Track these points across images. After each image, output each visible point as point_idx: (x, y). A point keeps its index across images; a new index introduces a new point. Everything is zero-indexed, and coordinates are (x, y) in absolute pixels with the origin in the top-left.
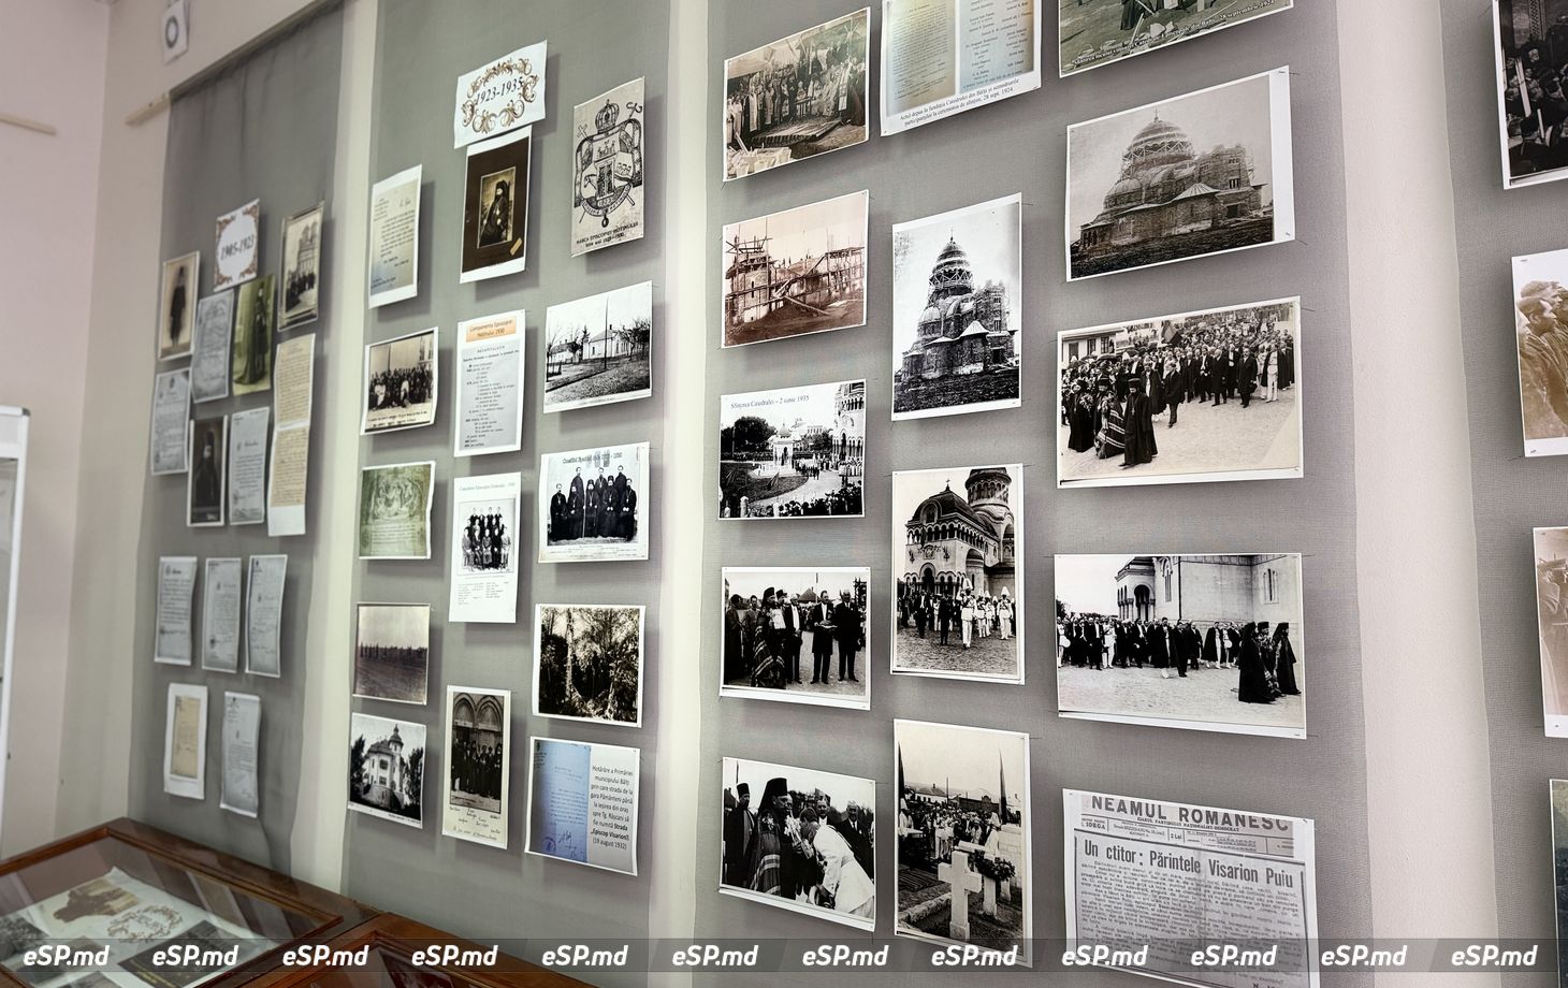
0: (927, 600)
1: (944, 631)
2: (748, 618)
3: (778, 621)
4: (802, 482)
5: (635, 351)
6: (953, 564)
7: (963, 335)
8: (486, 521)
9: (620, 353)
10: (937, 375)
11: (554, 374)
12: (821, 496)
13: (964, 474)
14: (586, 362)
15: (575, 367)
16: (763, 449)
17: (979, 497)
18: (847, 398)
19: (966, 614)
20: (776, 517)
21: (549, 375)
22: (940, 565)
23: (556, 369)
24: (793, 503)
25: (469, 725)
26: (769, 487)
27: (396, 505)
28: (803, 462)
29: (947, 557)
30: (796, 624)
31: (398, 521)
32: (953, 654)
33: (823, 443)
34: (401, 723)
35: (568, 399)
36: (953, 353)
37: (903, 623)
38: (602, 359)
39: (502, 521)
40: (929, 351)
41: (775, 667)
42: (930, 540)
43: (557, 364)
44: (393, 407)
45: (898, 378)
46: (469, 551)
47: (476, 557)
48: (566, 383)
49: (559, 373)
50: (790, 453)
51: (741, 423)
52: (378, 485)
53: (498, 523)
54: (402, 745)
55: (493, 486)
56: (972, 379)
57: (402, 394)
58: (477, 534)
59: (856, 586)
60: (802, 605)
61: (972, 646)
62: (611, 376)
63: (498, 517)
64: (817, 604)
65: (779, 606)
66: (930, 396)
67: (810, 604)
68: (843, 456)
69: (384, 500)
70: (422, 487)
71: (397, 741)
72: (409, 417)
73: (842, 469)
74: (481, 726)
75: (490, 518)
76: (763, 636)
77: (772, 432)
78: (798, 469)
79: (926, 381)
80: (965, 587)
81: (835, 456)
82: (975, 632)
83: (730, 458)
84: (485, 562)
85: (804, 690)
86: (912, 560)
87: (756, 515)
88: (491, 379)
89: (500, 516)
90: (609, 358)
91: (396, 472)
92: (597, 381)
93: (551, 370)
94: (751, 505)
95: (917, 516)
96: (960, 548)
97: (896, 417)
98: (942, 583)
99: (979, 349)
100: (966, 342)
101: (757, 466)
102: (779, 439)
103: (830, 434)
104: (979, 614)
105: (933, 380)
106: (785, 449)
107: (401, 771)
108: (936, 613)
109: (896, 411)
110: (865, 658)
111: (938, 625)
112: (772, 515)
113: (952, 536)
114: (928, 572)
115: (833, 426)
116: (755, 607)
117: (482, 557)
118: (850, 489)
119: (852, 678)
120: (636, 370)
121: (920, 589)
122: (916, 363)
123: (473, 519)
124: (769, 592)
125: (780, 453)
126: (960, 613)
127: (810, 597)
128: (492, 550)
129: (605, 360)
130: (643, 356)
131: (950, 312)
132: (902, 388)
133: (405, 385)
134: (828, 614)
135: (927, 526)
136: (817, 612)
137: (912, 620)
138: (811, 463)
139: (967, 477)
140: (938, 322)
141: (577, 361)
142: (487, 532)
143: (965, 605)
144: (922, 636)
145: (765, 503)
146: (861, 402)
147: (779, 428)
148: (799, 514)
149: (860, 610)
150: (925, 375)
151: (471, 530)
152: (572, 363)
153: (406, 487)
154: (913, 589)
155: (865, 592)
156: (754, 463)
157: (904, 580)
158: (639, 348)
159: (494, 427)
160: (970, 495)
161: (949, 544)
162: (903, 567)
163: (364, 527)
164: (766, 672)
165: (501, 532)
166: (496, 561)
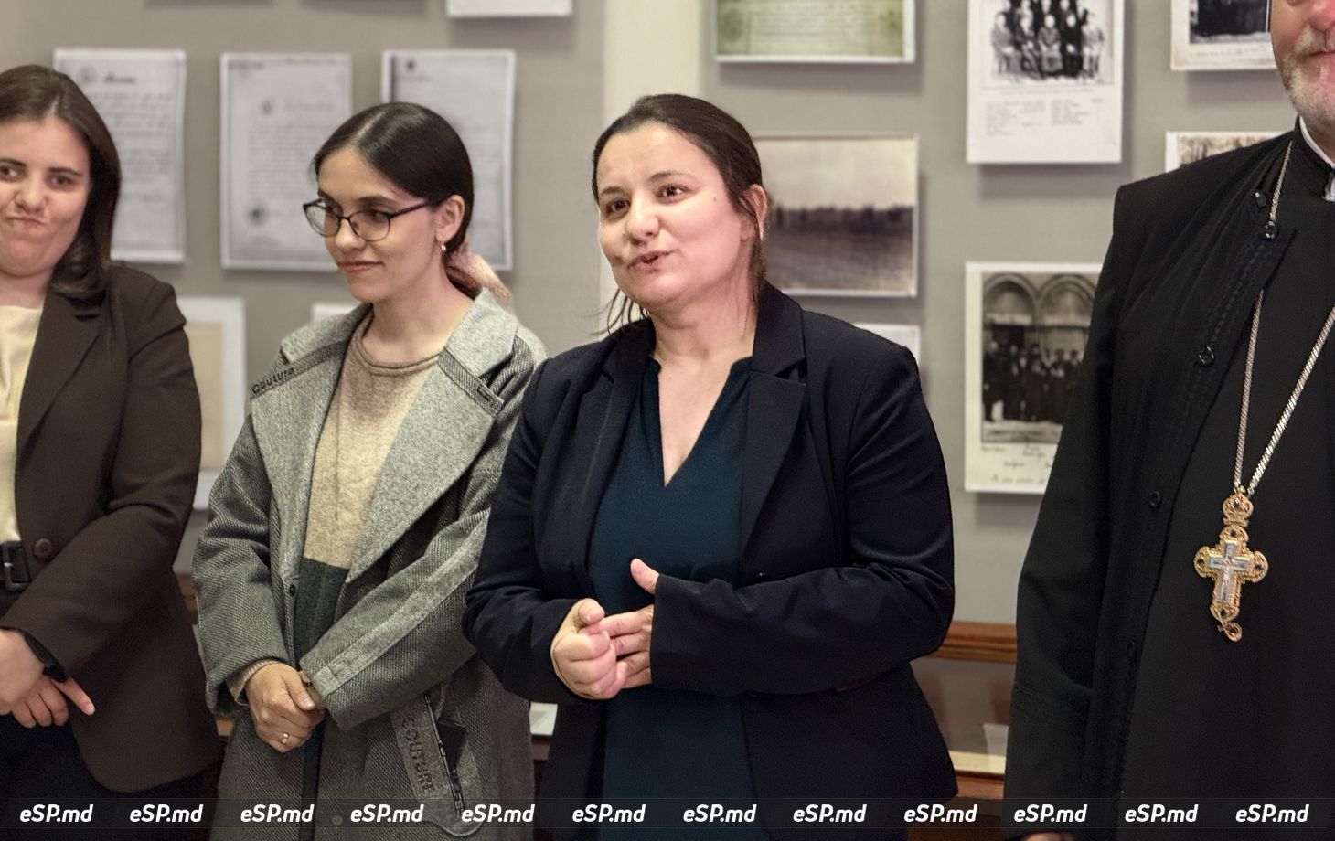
8: (1047, 4)
25: (1024, 320)
46: (1009, 50)
47: (1024, 59)
53: (1073, 8)
58: (1026, 23)
74: (1050, 320)
84: (1046, 67)
123: (1016, 1)
128: (1063, 50)
151: (1012, 18)
163: (729, 6)
165: (1082, 21)
166: (1073, 67)
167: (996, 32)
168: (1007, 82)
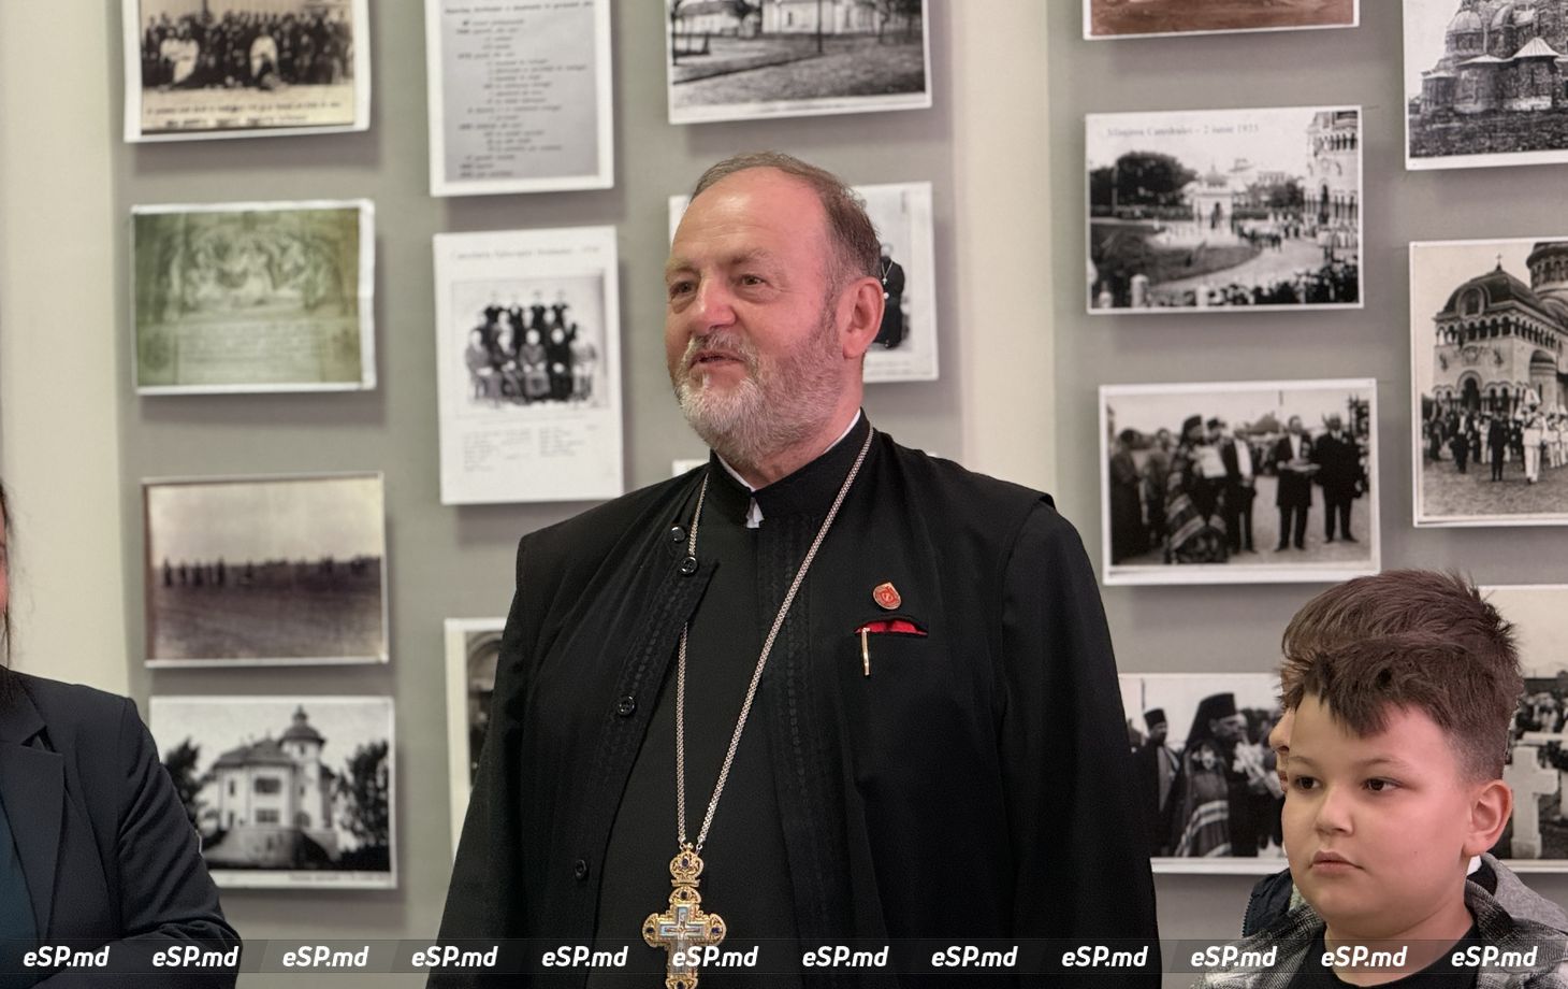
0: (1470, 421)
1: (1498, 462)
2: (1154, 463)
3: (1211, 464)
4: (1252, 254)
5: (890, 27)
6: (1509, 371)
7: (1521, 54)
8: (528, 318)
9: (855, 28)
10: (1478, 107)
11: (688, 53)
12: (1287, 276)
13: (1525, 247)
14: (771, 37)
15: (743, 45)
16: (1174, 202)
17: (1548, 279)
18: (1329, 133)
19: (1531, 438)
20: (1202, 307)
21: (677, 54)
22: (1489, 375)
23: (697, 45)
24: (1235, 287)
26: (1187, 263)
27: (255, 287)
28: (1249, 226)
29: (1499, 361)
30: (1245, 465)
31: (266, 316)
32: (1511, 492)
33: (1288, 198)
34: (312, 704)
35: (731, 100)
36: (1504, 79)
37: (1432, 456)
38: (811, 36)
39: (570, 318)
40: (1464, 74)
41: (1208, 533)
42: (1472, 338)
43: (699, 36)
44: (226, 86)
45: (1415, 109)
46: (487, 372)
47: (505, 382)
48: (724, 71)
49: (705, 52)
50: (1227, 210)
51: (1130, 162)
52: (188, 244)
53: (559, 321)
54: (320, 742)
55: (541, 252)
56: (1534, 118)
57: (257, 64)
58: (505, 341)
59: (1351, 407)
60: (1254, 439)
61: (1541, 480)
62: (835, 64)
63: (559, 311)
64: (1281, 436)
65: (1212, 441)
66: (1468, 136)
67: (1269, 437)
68: (1324, 218)
69: (212, 274)
70: (337, 252)
71: (305, 735)
72: (283, 113)
73: (1322, 237)
75: (539, 312)
76: (1183, 488)
77: (1190, 177)
78: (1242, 234)
79: (1461, 116)
80: (1528, 400)
81: (1310, 219)
82: (1544, 460)
83: (1108, 214)
84: (531, 390)
85: (1261, 561)
86: (1445, 366)
87: (1162, 304)
88: (524, 49)
89: (565, 307)
90: (830, 36)
91: (249, 220)
92: (802, 72)
93: (682, 45)
94: (1154, 289)
95: (1451, 306)
96: (1520, 350)
97: (1412, 164)
98: (1493, 398)
99: (1544, 77)
100: (1523, 66)
101: (1162, 230)
102: (1205, 188)
103: (1300, 184)
104: (1548, 436)
105: (1472, 115)
106: (1217, 206)
107: (324, 789)
108: (1484, 438)
109: (1413, 155)
110: (1370, 510)
111: (1487, 455)
112: (1193, 303)
113: (1506, 332)
114: (1471, 386)
115: (1305, 172)
116: (1165, 445)
117: (522, 382)
118: (1338, 268)
119: (1347, 536)
120: (896, 60)
121: (1459, 408)
122: (1443, 89)
123: (492, 314)
124: (1193, 422)
125: (1207, 209)
126: (1520, 437)
127: (1268, 425)
129: (819, 37)
130: (913, 36)
131: (1498, 20)
132: (1422, 123)
133: (265, 47)
134: (1302, 449)
135: (1467, 320)
136: (1283, 449)
137: (1446, 450)
138: (1267, 227)
139: (1528, 252)
140: (1478, 35)
141: (750, 32)
142: (533, 337)
143: (1529, 426)
144: (1462, 468)
145: (1181, 287)
146: (1353, 141)
147: (1202, 172)
148: (1245, 302)
149: (1360, 441)
150: (1460, 107)
151: (488, 335)
152: (736, 35)
153: (284, 250)
154: (1446, 408)
155: (1367, 415)
156: (1156, 224)
157: (1431, 395)
158: (899, 23)
159: (537, 141)
160: (1534, 276)
161: (1502, 343)
162: (1428, 377)
163: (151, 331)
164: (1191, 541)
165: (570, 336)
166: (562, 389)
167: (470, 351)
168: (486, 409)
